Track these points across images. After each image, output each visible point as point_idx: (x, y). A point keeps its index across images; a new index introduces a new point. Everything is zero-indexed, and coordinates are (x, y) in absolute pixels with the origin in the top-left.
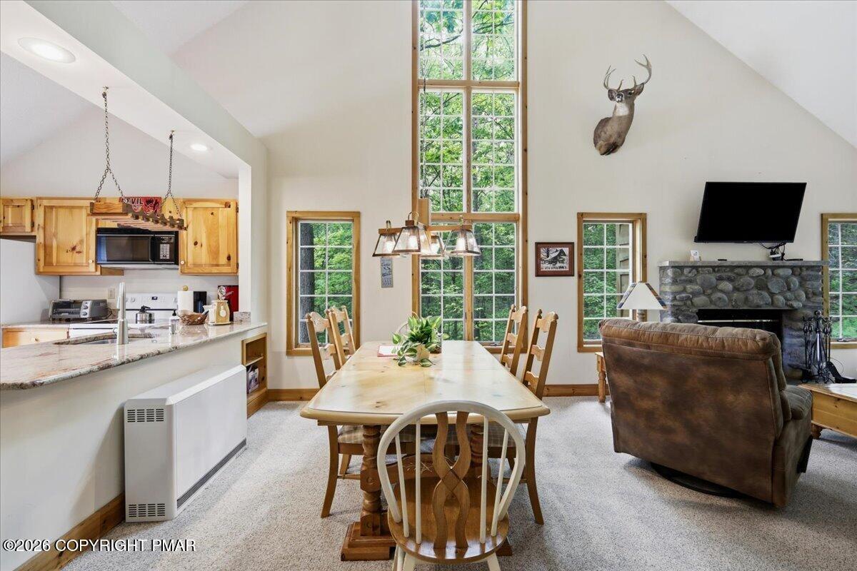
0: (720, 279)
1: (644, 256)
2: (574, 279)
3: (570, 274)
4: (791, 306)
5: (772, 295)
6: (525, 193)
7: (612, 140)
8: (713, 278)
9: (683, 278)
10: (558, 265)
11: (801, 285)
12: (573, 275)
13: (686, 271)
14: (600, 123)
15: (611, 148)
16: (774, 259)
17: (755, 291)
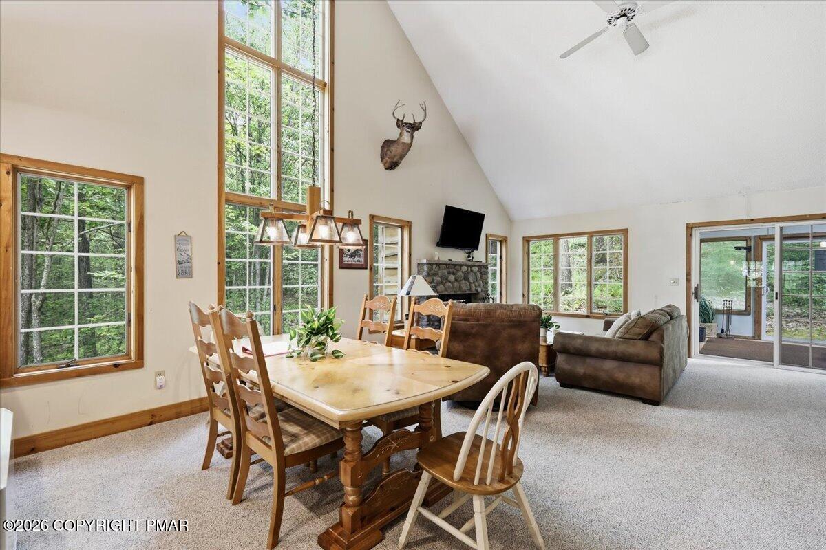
0: (449, 273)
1: (410, 255)
2: (367, 272)
3: (364, 267)
4: (477, 291)
5: (470, 283)
6: (332, 190)
7: (395, 160)
8: (445, 272)
9: (432, 272)
10: (357, 259)
11: (481, 277)
12: (367, 268)
13: (434, 266)
14: (384, 143)
15: (392, 166)
16: (469, 260)
17: (464, 282)
